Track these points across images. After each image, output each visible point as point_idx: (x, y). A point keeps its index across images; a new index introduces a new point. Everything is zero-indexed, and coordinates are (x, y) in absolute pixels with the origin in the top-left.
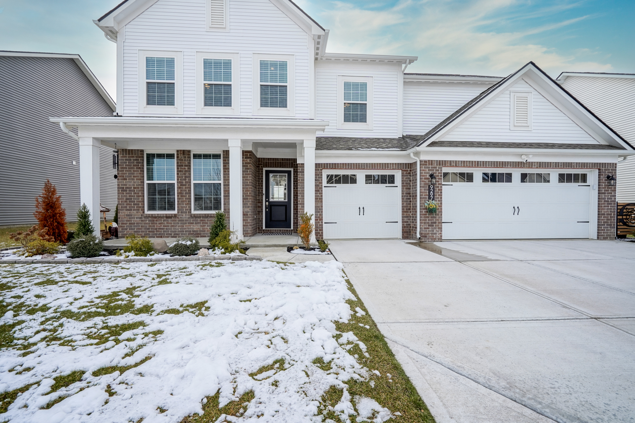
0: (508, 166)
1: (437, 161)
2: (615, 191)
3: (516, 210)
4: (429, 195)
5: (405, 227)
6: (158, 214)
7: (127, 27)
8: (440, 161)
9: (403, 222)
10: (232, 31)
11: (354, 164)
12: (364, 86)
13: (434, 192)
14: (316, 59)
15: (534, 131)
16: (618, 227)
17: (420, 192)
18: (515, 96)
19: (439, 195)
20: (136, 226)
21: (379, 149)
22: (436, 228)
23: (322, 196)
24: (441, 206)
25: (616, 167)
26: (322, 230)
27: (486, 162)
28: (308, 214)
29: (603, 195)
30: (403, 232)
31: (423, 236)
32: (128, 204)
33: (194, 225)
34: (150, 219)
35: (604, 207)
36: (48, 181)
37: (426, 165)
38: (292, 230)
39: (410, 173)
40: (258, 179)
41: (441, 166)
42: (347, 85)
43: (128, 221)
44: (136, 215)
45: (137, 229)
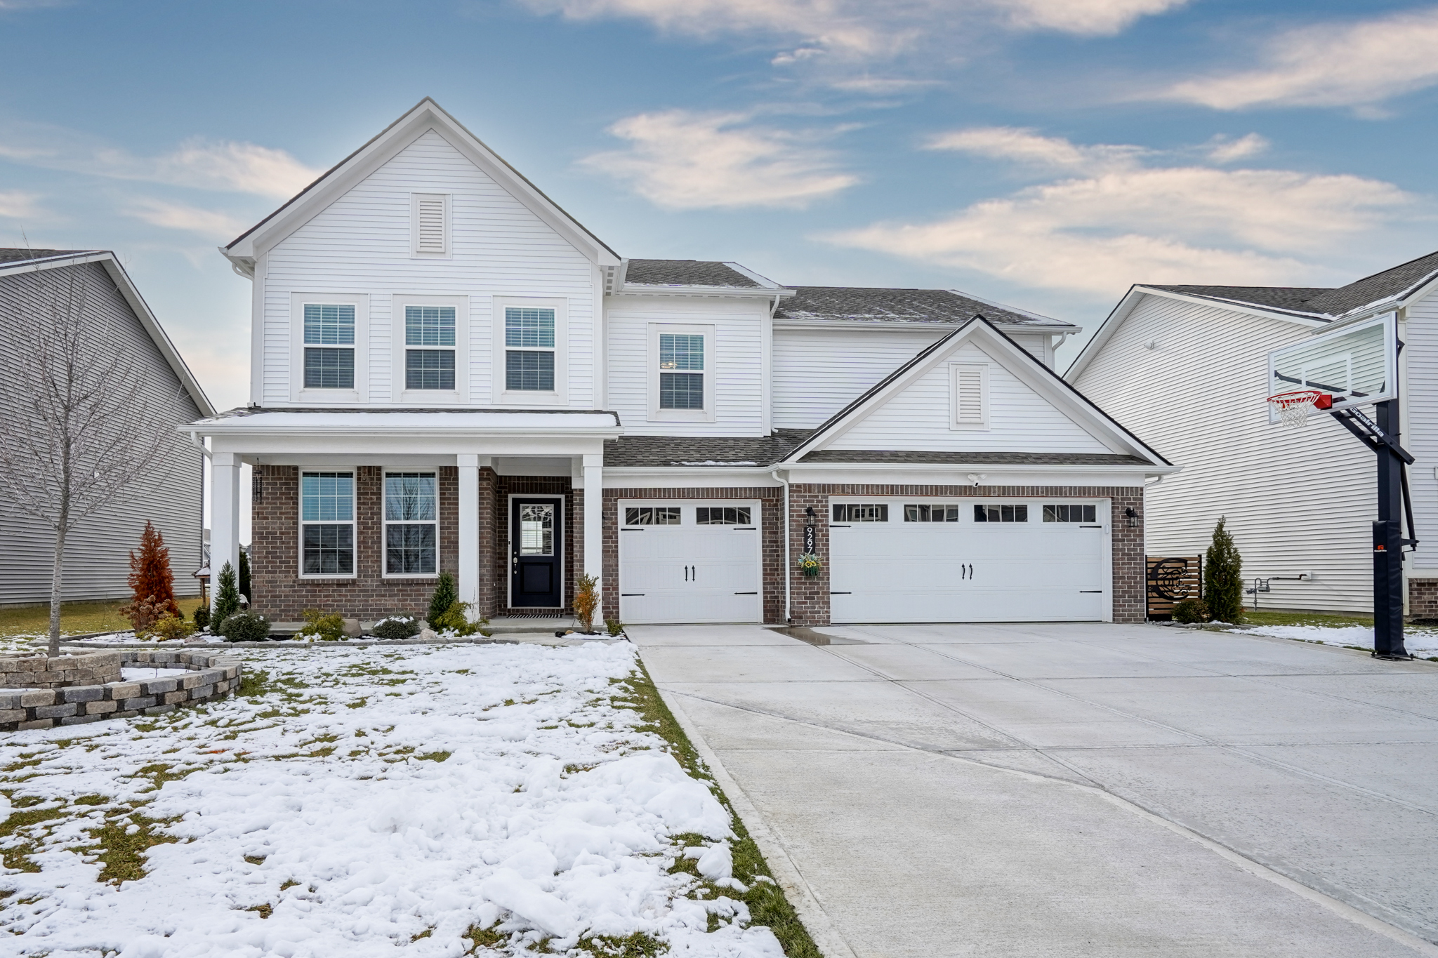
0: (946, 493)
1: (819, 485)
2: (1142, 536)
3: (967, 571)
4: (806, 545)
5: (768, 602)
6: (323, 580)
7: (271, 252)
8: (824, 485)
9: (764, 593)
10: (456, 257)
11: (674, 489)
12: (697, 341)
13: (813, 539)
14: (607, 294)
15: (993, 432)
16: (1150, 600)
17: (790, 540)
18: (958, 372)
19: (823, 545)
20: (284, 601)
21: (718, 463)
22: (818, 603)
23: (617, 547)
24: (828, 564)
25: (1142, 494)
26: (618, 607)
27: (907, 486)
28: (590, 578)
29: (1120, 543)
30: (766, 611)
31: (795, 617)
32: (270, 562)
33: (387, 598)
34: (309, 588)
35: (1123, 564)
36: (149, 524)
37: (800, 492)
38: (562, 610)
39: (776, 505)
40: (499, 514)
41: (826, 494)
42: (666, 341)
43: (270, 591)
44: (284, 581)
45: (285, 606)
